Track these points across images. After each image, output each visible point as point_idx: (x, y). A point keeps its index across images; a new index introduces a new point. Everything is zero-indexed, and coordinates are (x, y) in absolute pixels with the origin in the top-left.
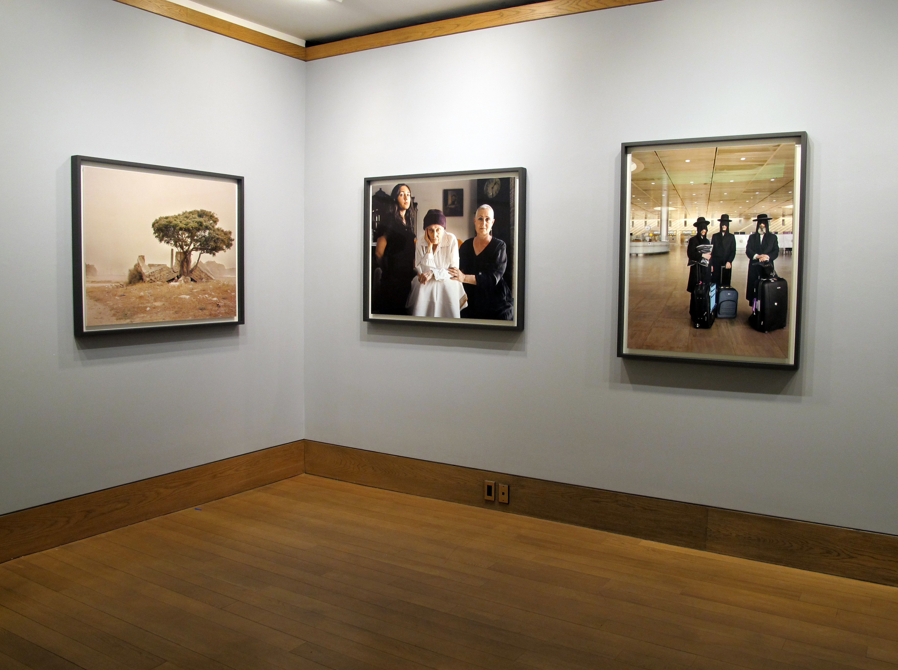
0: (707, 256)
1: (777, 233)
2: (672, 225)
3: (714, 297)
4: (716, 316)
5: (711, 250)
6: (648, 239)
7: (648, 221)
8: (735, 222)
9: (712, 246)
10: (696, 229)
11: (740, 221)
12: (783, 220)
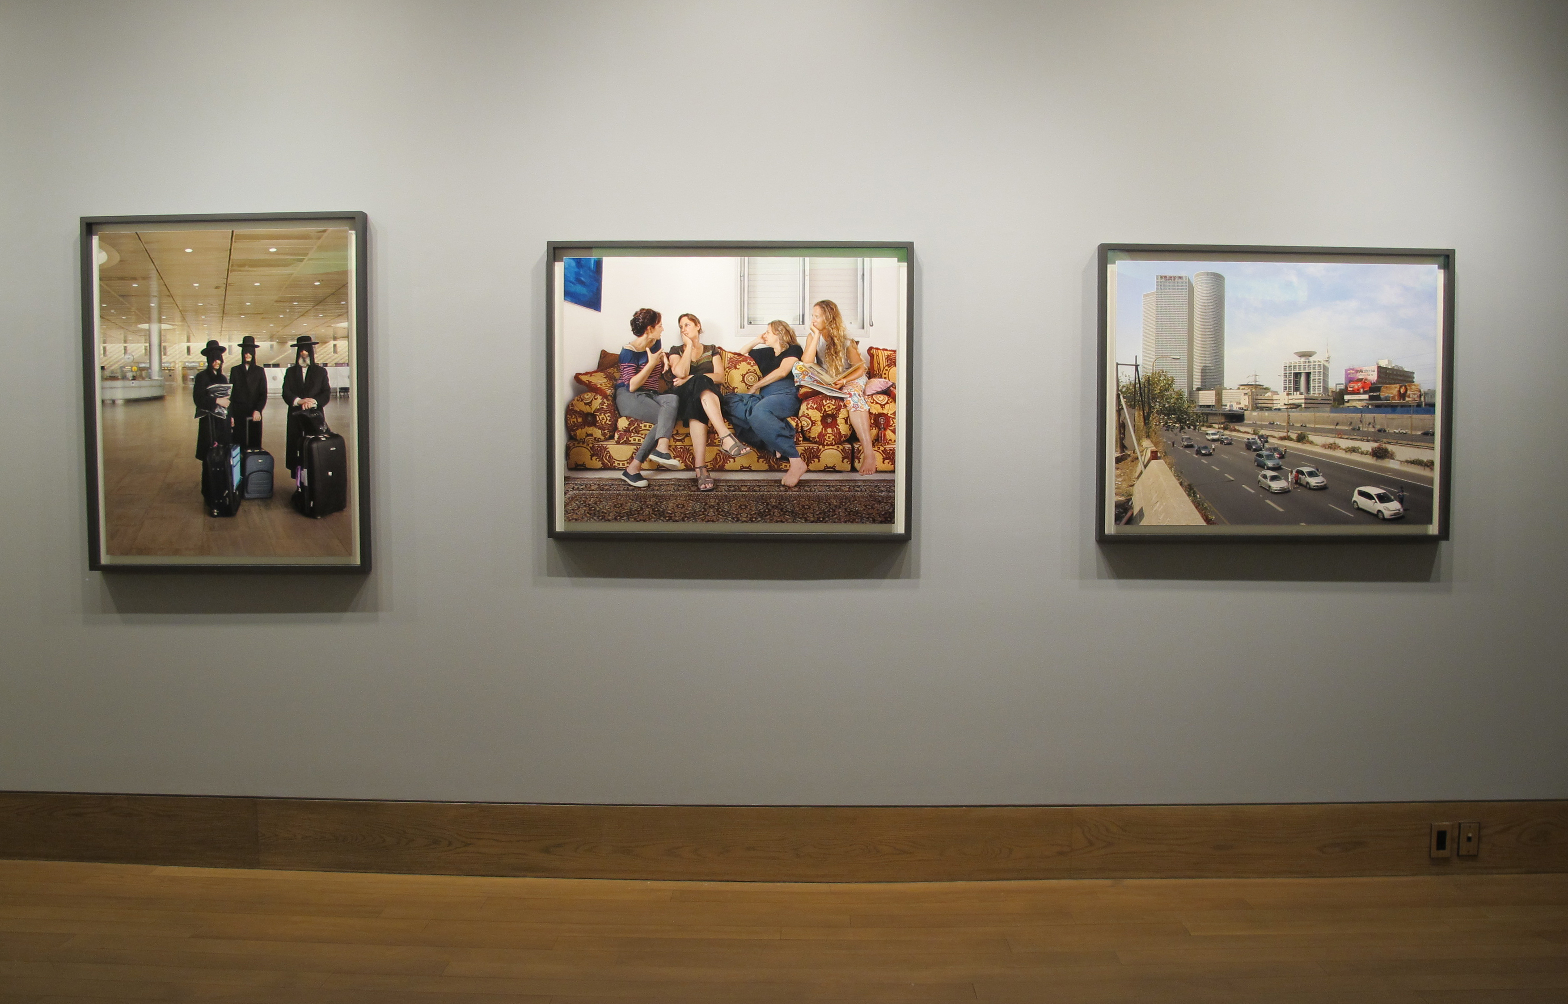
0: (224, 402)
1: (326, 365)
2: (168, 353)
3: (239, 464)
4: (242, 496)
5: (230, 392)
6: (130, 375)
7: (130, 346)
8: (263, 348)
9: (231, 385)
10: (205, 359)
11: (272, 346)
12: (335, 346)
